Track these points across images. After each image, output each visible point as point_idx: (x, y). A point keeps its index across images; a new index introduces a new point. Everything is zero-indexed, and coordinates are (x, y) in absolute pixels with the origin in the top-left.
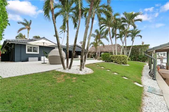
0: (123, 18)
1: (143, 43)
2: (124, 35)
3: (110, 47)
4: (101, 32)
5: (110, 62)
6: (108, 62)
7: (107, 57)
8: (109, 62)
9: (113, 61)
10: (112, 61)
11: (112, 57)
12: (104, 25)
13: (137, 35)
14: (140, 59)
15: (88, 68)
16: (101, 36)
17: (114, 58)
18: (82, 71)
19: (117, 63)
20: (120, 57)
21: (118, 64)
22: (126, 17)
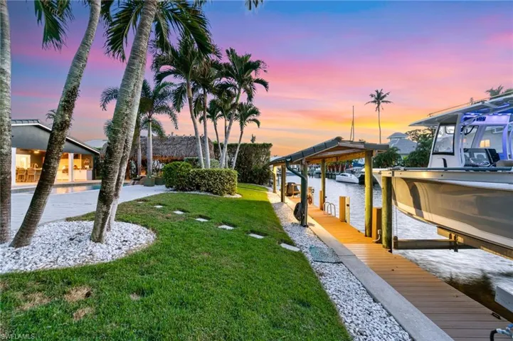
0: (226, 65)
1: (253, 139)
2: (220, 113)
3: (183, 143)
4: (159, 88)
5: (192, 190)
6: (184, 190)
7: (183, 177)
8: (186, 191)
9: (200, 186)
10: (198, 188)
11: (199, 175)
12: (172, 68)
13: (249, 118)
14: (255, 177)
15: (127, 222)
16: (155, 104)
17: (203, 178)
18: (104, 246)
19: (211, 192)
20: (220, 173)
21: (216, 194)
22: (234, 65)
